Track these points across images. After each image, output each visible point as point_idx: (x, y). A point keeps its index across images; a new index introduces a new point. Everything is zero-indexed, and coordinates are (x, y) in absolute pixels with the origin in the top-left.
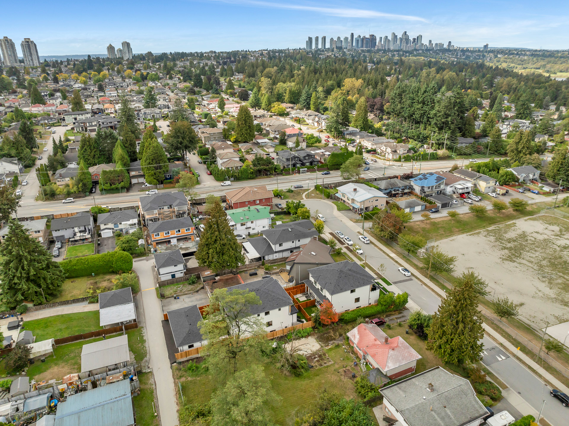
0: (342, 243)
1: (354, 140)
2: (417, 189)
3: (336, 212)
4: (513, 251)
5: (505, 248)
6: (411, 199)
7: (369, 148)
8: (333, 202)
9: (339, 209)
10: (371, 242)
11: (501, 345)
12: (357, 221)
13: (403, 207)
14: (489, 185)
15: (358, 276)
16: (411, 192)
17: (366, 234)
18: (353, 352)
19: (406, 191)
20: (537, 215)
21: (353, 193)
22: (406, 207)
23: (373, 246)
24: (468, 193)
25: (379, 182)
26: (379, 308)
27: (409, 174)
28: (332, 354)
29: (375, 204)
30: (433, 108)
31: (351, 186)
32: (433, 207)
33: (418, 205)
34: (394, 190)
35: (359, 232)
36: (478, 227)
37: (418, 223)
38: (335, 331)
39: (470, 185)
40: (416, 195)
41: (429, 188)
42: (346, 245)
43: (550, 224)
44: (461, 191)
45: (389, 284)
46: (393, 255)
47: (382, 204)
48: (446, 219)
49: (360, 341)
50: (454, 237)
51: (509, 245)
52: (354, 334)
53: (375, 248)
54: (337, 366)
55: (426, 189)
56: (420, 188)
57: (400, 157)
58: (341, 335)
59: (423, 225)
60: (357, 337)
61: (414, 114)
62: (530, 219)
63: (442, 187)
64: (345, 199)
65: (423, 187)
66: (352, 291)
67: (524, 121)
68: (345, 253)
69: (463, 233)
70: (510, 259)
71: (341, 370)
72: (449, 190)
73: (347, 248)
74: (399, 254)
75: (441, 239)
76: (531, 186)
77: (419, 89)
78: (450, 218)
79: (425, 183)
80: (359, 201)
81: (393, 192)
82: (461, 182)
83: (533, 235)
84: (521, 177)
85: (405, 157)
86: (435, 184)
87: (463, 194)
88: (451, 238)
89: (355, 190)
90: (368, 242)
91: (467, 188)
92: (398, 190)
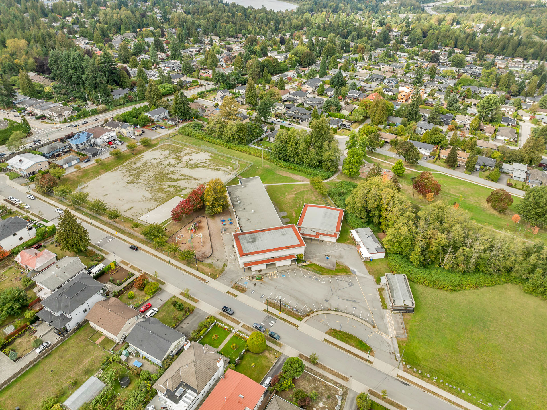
0: (13, 204)
1: (24, 109)
2: (74, 147)
3: (9, 182)
4: (136, 176)
5: (131, 175)
6: (69, 156)
7: (39, 115)
8: (6, 174)
9: (11, 179)
10: (36, 197)
11: (111, 234)
12: (26, 185)
13: (62, 165)
14: (128, 131)
15: (17, 224)
16: (70, 150)
17: (32, 192)
18: (21, 267)
19: (65, 150)
20: (159, 146)
21: (19, 164)
22: (64, 164)
23: (38, 200)
24: (114, 140)
25: (42, 148)
26: (37, 238)
27: (69, 135)
28: (8, 273)
29: (39, 167)
30: (83, 73)
31: (17, 158)
32: (85, 159)
33: (74, 160)
34: (56, 152)
35: (27, 193)
36: (118, 164)
37: (74, 173)
38: (8, 261)
39: (114, 134)
40: (74, 151)
41: (82, 144)
42: (18, 205)
43: (164, 151)
44: (108, 140)
45: (47, 221)
46: (52, 202)
47: (45, 167)
48: (94, 165)
49: (22, 260)
50: (100, 176)
51: (134, 172)
52: (18, 258)
53: (40, 201)
54: (10, 278)
55: (80, 146)
56: (76, 146)
57: (65, 119)
58: (13, 262)
59: (78, 174)
60: (20, 258)
61: (71, 77)
62: (154, 150)
63: (92, 141)
64: (15, 169)
65: (77, 145)
66: (14, 235)
67: (176, 61)
68: (16, 211)
69: (106, 172)
70: (133, 182)
71: (14, 279)
72: (99, 141)
73: (18, 207)
74: (56, 200)
75: (91, 180)
76: (162, 123)
77: (69, 56)
78: (96, 164)
79: (79, 141)
80: (25, 169)
81: (56, 154)
82: (107, 134)
83: (151, 161)
84: (155, 118)
85: (69, 119)
86: (86, 141)
87: (111, 141)
88: (97, 178)
89: (20, 161)
90: (34, 198)
91: (112, 137)
92: (60, 151)
